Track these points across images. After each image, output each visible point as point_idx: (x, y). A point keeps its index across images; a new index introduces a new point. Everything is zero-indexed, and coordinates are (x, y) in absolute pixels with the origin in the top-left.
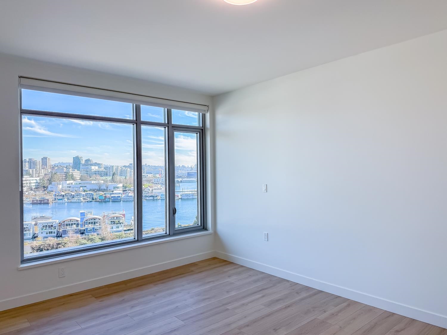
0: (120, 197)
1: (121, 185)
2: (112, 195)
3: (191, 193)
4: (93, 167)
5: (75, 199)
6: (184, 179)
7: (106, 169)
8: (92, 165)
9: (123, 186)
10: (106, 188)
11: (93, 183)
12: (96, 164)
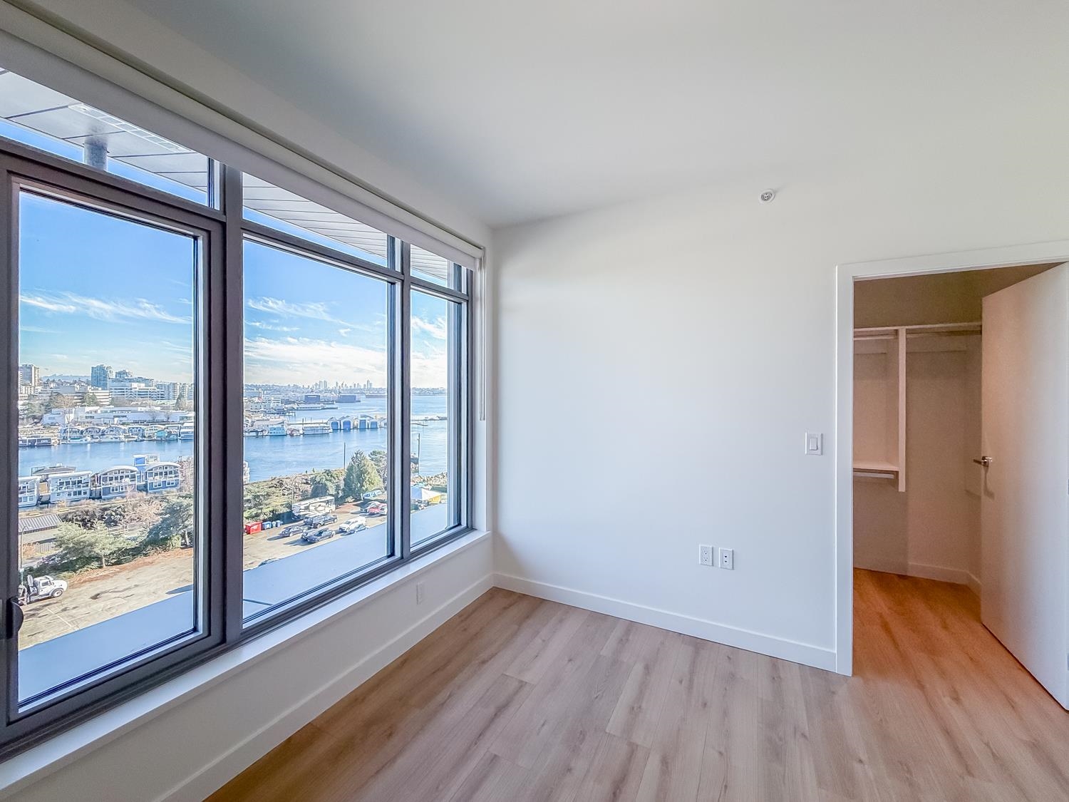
2: (182, 431)
3: (318, 425)
4: (135, 385)
5: (108, 438)
6: (301, 406)
7: (158, 388)
8: (131, 381)
10: (165, 419)
11: (139, 410)
12: (139, 380)
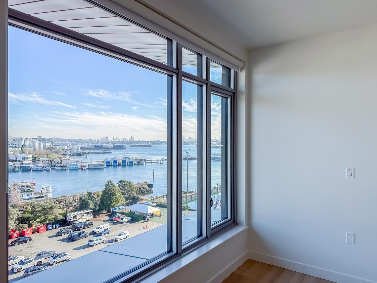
0: (29, 167)
1: (30, 156)
2: (22, 165)
3: (98, 163)
6: (91, 151)
7: (15, 141)
9: (32, 157)
10: (15, 159)
